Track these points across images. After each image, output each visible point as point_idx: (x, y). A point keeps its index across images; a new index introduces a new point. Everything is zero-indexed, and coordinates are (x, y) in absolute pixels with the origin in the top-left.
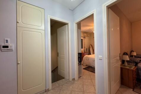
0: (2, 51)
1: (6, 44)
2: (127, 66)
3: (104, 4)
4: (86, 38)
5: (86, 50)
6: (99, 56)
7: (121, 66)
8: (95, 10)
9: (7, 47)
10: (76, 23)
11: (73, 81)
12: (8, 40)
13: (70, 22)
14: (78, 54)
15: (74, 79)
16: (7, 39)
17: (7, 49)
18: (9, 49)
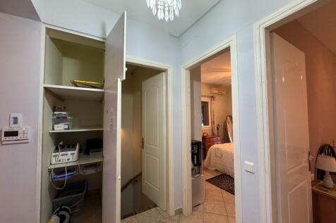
0: (2, 145)
1: (14, 128)
2: (332, 189)
3: (259, 23)
4: (217, 98)
5: (218, 129)
6: (246, 162)
7: (312, 186)
8: (234, 38)
9: (15, 134)
10: (187, 69)
11: (176, 217)
12: (18, 117)
13: (171, 66)
14: (192, 144)
15: (179, 212)
16: (15, 116)
17: (15, 138)
18: (18, 138)
